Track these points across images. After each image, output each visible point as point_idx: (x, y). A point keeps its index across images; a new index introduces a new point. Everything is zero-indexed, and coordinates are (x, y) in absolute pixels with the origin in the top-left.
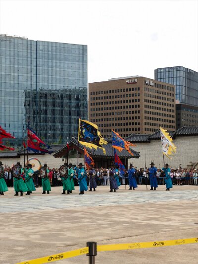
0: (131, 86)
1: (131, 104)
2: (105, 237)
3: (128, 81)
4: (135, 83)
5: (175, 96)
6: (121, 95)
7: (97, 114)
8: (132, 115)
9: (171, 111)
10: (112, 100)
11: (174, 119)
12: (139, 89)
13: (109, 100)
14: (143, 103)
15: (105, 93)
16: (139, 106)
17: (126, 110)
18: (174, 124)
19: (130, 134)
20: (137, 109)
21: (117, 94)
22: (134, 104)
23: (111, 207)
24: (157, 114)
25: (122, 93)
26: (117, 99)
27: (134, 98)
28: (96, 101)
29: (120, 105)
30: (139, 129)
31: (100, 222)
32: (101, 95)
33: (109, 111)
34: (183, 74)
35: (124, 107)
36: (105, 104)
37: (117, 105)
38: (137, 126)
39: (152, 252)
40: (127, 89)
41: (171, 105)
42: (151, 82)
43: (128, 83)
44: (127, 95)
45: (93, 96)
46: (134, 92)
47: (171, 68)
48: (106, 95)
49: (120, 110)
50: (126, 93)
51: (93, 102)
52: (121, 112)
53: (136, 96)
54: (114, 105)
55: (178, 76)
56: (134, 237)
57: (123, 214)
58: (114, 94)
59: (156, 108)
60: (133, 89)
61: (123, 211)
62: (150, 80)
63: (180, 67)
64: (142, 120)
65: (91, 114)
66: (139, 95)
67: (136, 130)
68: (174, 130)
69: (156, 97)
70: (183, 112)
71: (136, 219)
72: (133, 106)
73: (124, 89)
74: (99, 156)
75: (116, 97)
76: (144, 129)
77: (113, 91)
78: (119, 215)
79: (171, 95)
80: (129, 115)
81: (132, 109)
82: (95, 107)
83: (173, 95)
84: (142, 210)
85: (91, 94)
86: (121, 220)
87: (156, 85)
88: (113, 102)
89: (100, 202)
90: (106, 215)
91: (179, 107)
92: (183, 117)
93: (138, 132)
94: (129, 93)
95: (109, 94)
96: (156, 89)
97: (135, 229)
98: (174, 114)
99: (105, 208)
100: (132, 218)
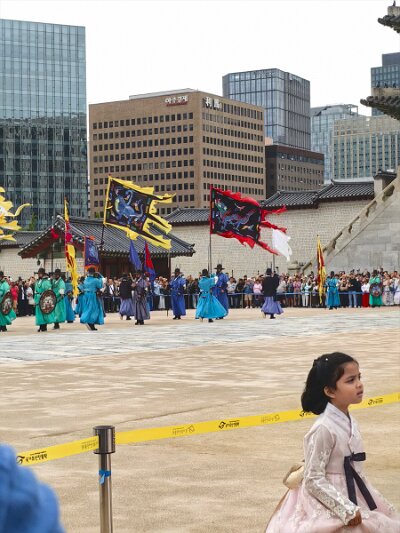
0: (175, 111)
1: (176, 146)
2: (129, 416)
3: (169, 100)
4: (184, 103)
5: (265, 128)
6: (156, 129)
7: (106, 168)
8: (177, 170)
9: (256, 159)
10: (136, 139)
11: (263, 176)
12: (191, 116)
13: (130, 139)
14: (199, 145)
15: (122, 124)
16: (192, 151)
17: (166, 159)
18: (263, 187)
19: (175, 209)
20: (188, 157)
21: (147, 126)
22: (182, 146)
23: (139, 355)
24: (228, 166)
25: (158, 125)
26: (148, 138)
27: (182, 134)
28: (105, 142)
29: (154, 149)
30: (192, 198)
31: (117, 386)
32: (115, 130)
33: (132, 162)
34: (279, 85)
35: (162, 152)
36: (123, 147)
37: (148, 149)
38: (189, 192)
39: (221, 442)
40: (167, 117)
41: (255, 148)
42: (217, 101)
43: (169, 105)
44: (168, 128)
45: (98, 131)
46: (181, 122)
47: (256, 72)
48: (125, 129)
49: (154, 160)
50: (165, 124)
51: (98, 143)
52: (157, 164)
53: (185, 130)
54: (142, 150)
55: (269, 88)
56: (186, 414)
57: (163, 369)
58: (141, 127)
59: (227, 155)
60: (179, 116)
61: (162, 363)
62: (213, 97)
63: (274, 70)
64: (199, 179)
65: (96, 169)
66: (191, 129)
67: (186, 200)
68: (263, 197)
69: (226, 132)
70: (281, 160)
71: (189, 377)
72: (180, 151)
73: (162, 117)
74: (112, 252)
75: (145, 133)
76: (202, 198)
77: (139, 120)
78: (155, 372)
79: (254, 126)
80: (171, 170)
81: (177, 158)
82: (103, 153)
83: (260, 128)
84: (200, 359)
85: (95, 127)
86: (160, 380)
87: (226, 108)
88: (139, 142)
89: (114, 346)
90: (130, 372)
91: (271, 152)
92: (280, 172)
93: (190, 204)
94: (171, 124)
95: (131, 128)
96: (226, 115)
97: (188, 397)
98: (262, 166)
99: (126, 357)
100: (180, 377)
